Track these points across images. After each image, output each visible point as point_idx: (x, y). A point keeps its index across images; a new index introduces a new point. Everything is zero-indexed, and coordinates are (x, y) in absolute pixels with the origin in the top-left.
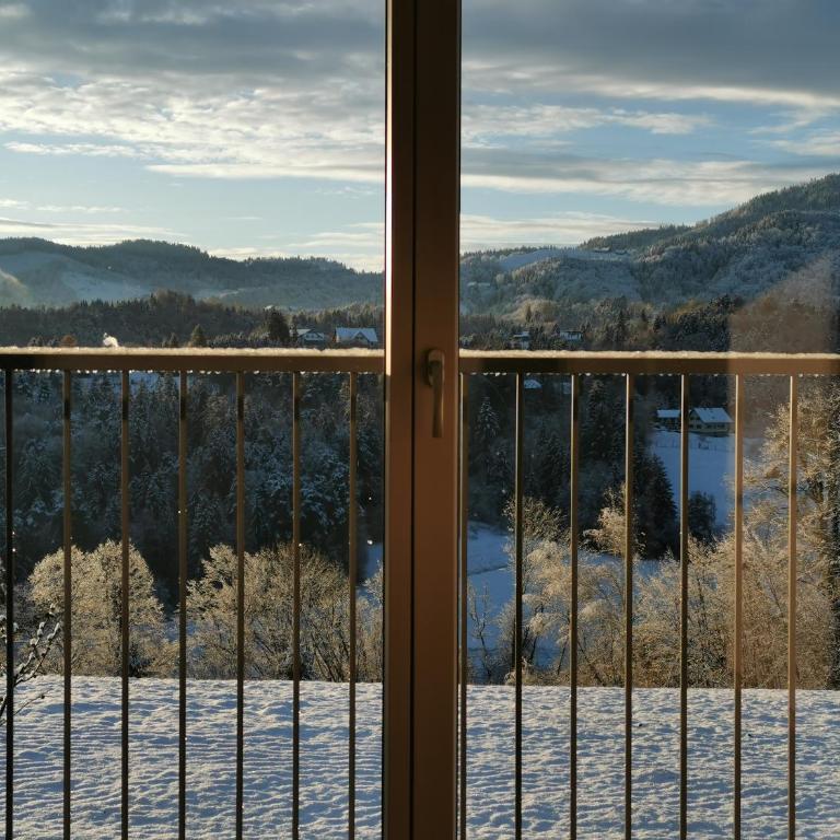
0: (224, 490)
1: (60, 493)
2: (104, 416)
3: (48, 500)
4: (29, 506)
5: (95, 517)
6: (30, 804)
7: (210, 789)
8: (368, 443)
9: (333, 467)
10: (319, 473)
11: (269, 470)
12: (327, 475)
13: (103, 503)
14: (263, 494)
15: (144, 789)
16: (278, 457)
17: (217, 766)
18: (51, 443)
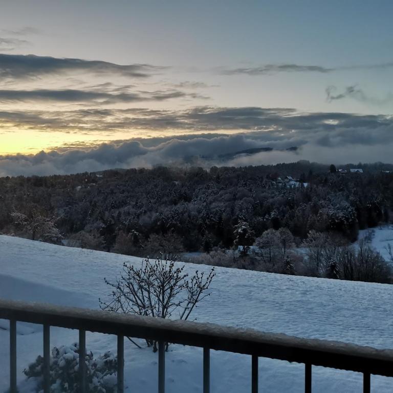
0: (316, 213)
1: (273, 213)
2: (284, 193)
3: (270, 215)
4: (265, 216)
5: (281, 219)
6: (217, 319)
7: (270, 321)
8: (359, 201)
9: (348, 208)
10: (345, 209)
11: (329, 208)
12: (347, 211)
13: (284, 216)
14: (328, 215)
15: (251, 318)
16: (332, 205)
17: (276, 313)
18: (271, 200)
